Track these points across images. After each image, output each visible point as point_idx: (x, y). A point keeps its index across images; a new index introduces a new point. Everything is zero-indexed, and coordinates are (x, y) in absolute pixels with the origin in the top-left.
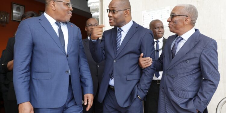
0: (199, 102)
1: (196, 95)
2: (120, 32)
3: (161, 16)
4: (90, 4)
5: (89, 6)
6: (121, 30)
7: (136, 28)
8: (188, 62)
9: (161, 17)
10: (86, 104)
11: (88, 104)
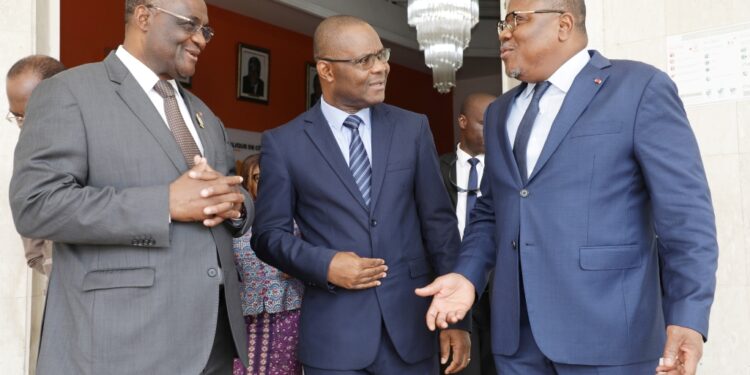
5: (412, 21)
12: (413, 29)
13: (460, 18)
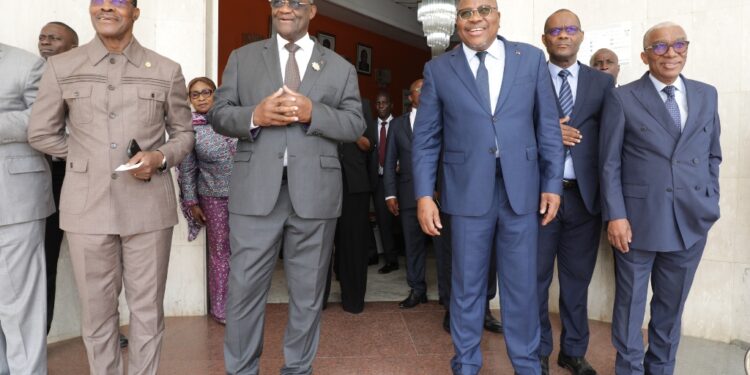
4: (423, 15)
5: (420, 19)
10: (543, 211)
11: (547, 212)
12: (421, 24)
13: (448, 17)
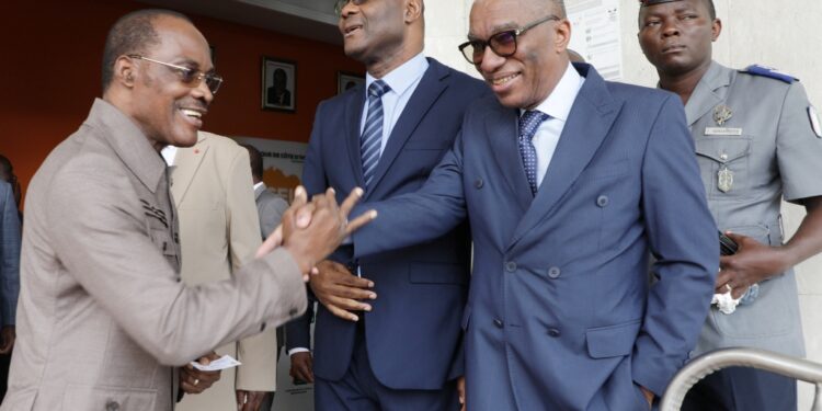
0: (658, 361)
1: (642, 332)
2: (380, 94)
3: (589, 35)
6: (380, 88)
7: (441, 80)
8: (603, 201)
9: (588, 39)
